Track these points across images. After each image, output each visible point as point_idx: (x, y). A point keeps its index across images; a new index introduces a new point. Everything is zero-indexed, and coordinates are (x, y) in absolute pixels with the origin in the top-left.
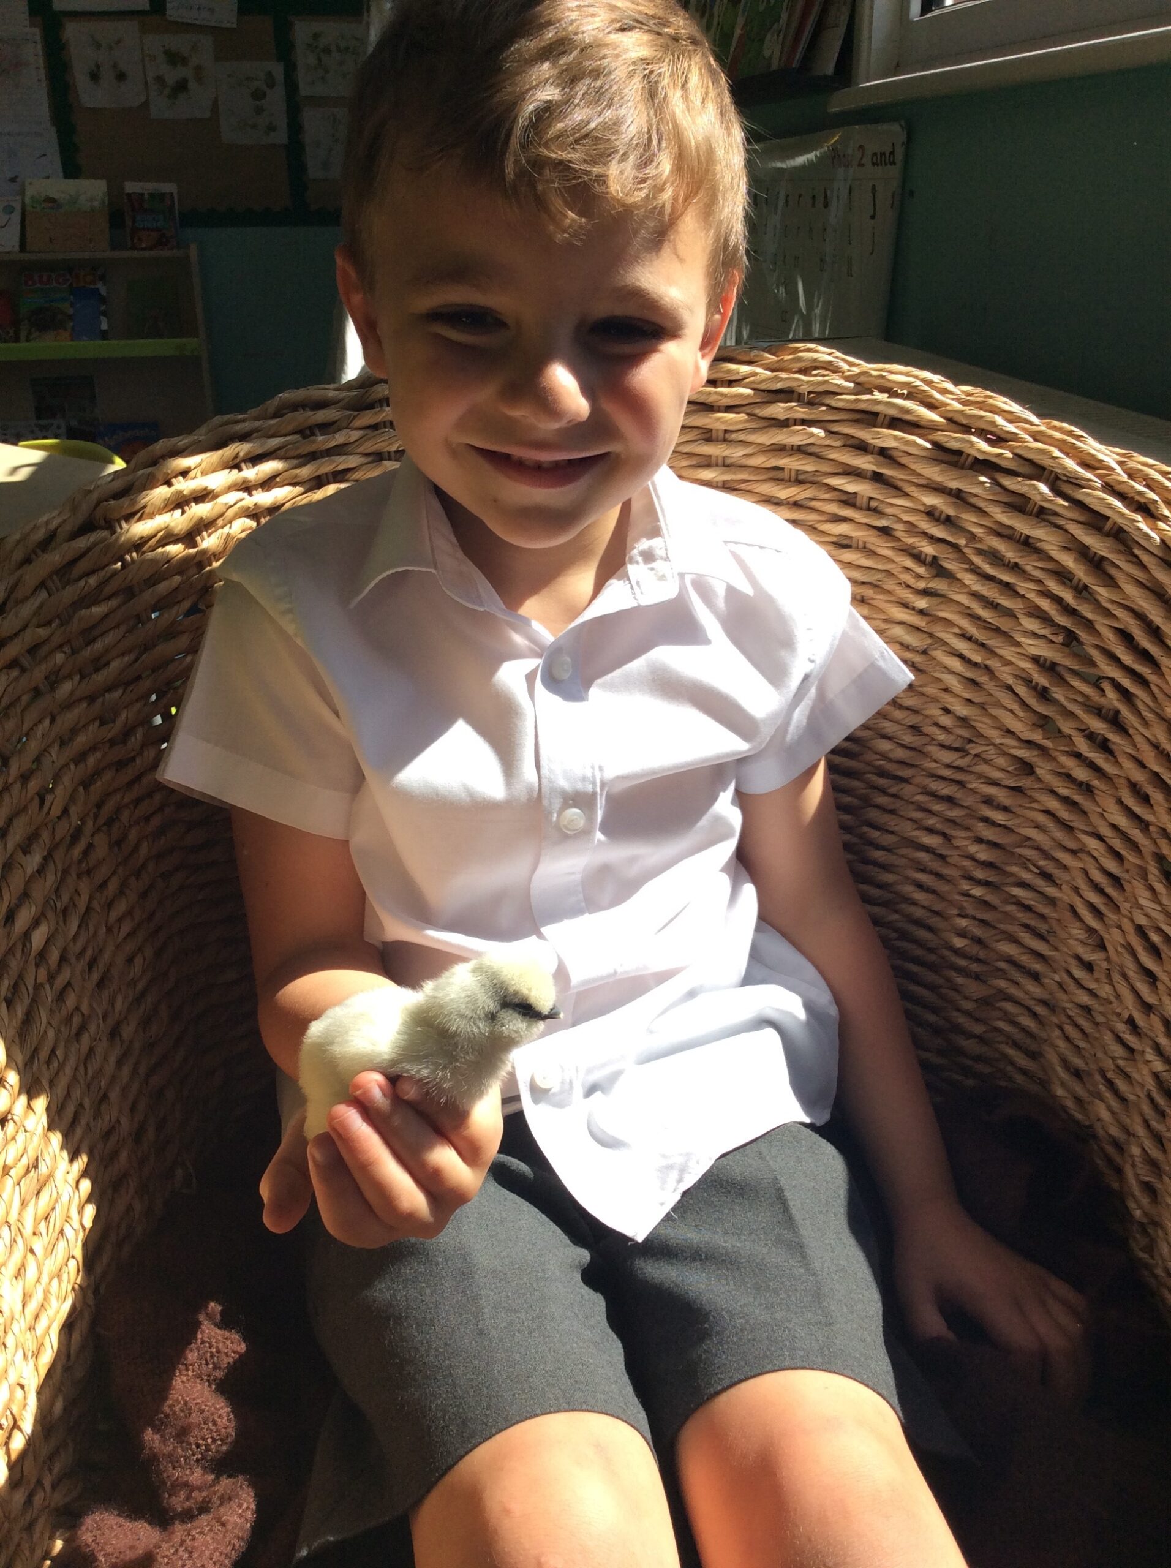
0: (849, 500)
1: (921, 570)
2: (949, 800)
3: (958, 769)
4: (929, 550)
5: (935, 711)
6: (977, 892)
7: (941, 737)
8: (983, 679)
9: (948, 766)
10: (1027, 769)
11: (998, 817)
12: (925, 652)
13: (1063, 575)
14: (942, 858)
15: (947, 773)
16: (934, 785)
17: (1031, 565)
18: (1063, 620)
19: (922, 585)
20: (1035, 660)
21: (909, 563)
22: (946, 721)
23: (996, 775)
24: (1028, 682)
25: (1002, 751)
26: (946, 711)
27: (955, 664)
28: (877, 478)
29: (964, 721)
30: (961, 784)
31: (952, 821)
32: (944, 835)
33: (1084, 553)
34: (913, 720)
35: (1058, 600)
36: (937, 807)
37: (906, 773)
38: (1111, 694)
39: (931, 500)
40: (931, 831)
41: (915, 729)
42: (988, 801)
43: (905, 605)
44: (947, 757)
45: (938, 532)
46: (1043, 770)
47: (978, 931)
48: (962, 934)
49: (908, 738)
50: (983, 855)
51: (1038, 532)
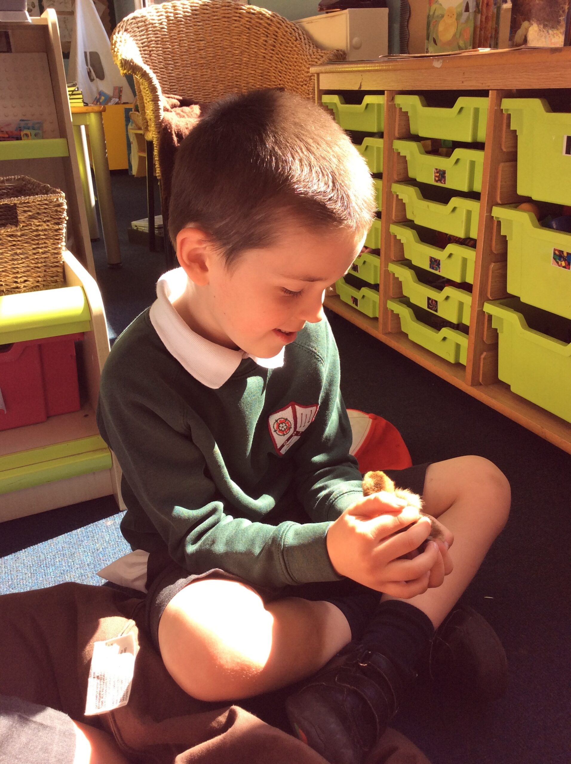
0: (236, 20)
1: (247, 29)
6: (260, 78)
10: (264, 57)
11: (261, 65)
14: (255, 75)
16: (252, 63)
17: (261, 26)
18: (266, 34)
20: (264, 40)
21: (245, 29)
24: (263, 44)
25: (261, 55)
26: (253, 51)
30: (256, 62)
31: (256, 68)
32: (255, 71)
33: (267, 23)
34: (249, 54)
35: (265, 31)
36: (253, 67)
37: (248, 63)
40: (253, 71)
46: (266, 56)
47: (261, 84)
48: (259, 85)
50: (260, 71)
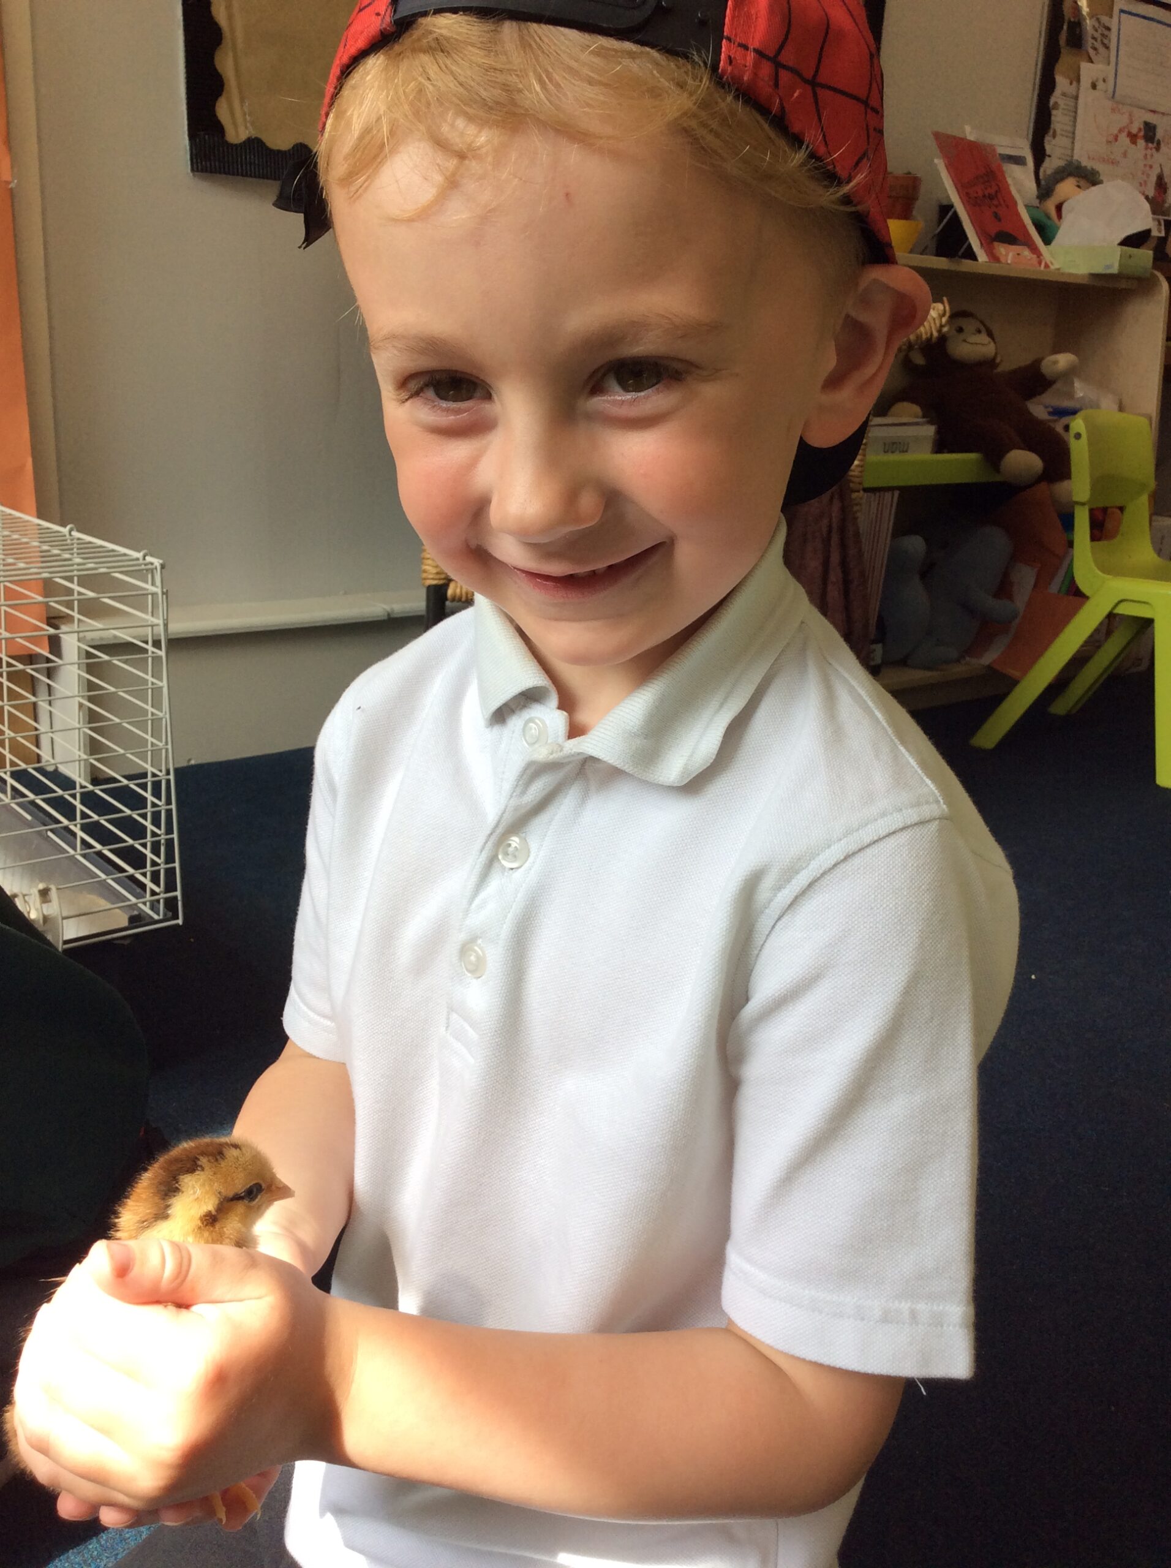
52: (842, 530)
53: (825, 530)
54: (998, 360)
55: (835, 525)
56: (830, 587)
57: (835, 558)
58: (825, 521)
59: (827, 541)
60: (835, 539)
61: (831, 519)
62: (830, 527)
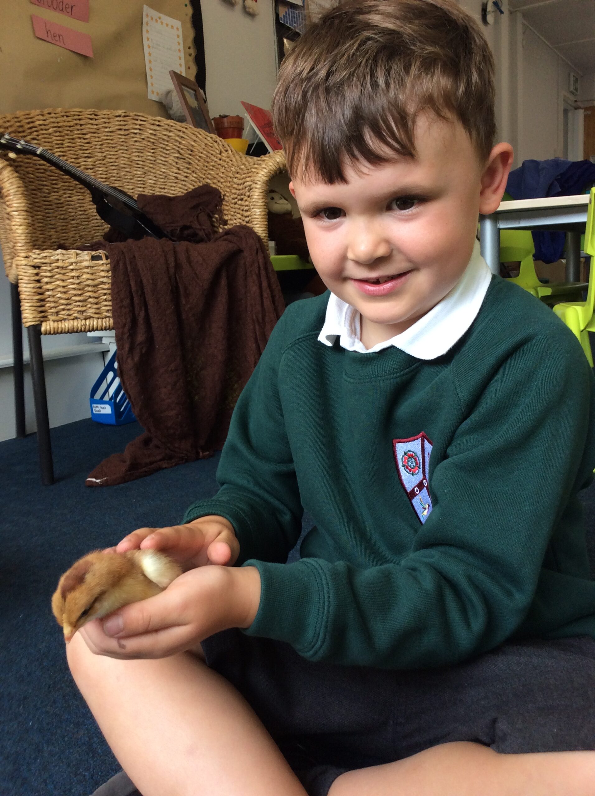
2: (164, 189)
3: (165, 182)
4: (152, 140)
5: (158, 172)
7: (161, 177)
8: (166, 163)
9: (163, 182)
10: (177, 178)
12: (155, 161)
13: (177, 141)
15: (162, 183)
17: (171, 140)
18: (177, 149)
19: (152, 148)
20: (175, 157)
22: (161, 173)
23: (171, 181)
24: (174, 162)
25: (171, 175)
27: (160, 162)
28: (140, 130)
29: (164, 172)
35: (176, 146)
38: (188, 160)
39: (151, 132)
41: (155, 177)
42: (171, 186)
43: (150, 152)
44: (162, 180)
45: (153, 137)
49: (154, 179)
51: (171, 134)
52: (266, 269)
53: (257, 270)
54: (292, 214)
55: (261, 266)
56: (264, 300)
57: (265, 284)
58: (256, 265)
59: (259, 275)
60: (263, 273)
61: (258, 263)
62: (259, 268)
